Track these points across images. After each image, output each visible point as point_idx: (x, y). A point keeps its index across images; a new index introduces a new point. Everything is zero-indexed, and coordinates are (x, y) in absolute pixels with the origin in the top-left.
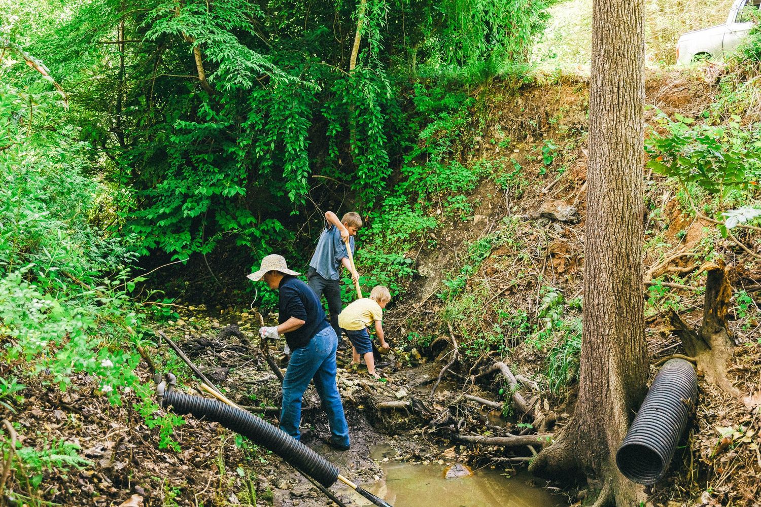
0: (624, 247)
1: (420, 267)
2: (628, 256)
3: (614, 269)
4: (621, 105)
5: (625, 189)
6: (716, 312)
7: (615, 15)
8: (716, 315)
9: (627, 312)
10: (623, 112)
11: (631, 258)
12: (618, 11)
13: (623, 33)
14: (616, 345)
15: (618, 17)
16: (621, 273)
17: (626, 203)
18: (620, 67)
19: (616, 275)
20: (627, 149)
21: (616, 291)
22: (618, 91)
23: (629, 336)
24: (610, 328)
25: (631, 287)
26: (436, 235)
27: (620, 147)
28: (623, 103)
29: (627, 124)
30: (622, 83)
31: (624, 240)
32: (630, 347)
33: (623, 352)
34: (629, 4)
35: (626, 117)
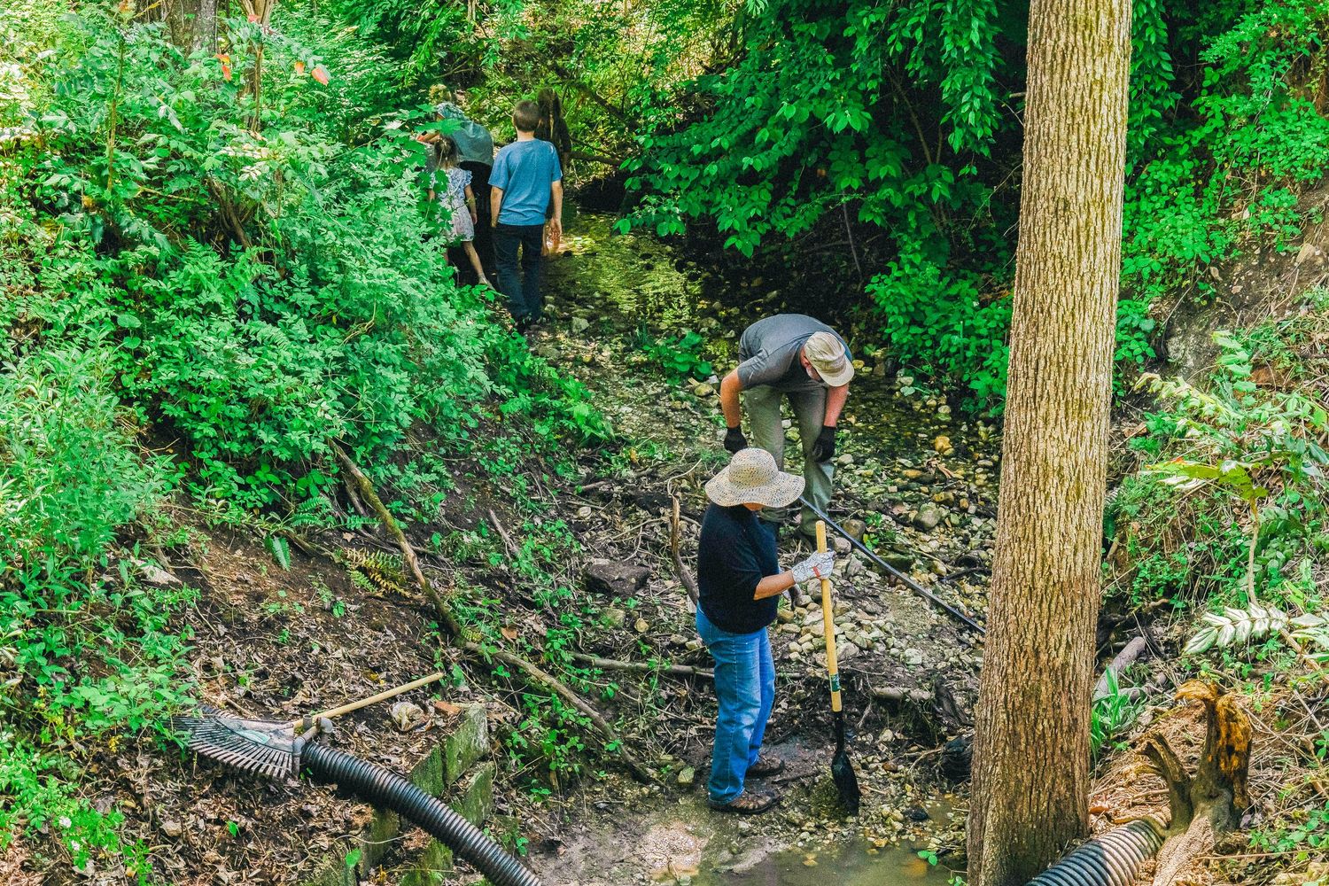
0: (1030, 637)
1: (1173, 340)
2: (1037, 653)
3: (1010, 671)
4: (1038, 399)
5: (1038, 541)
6: (1218, 764)
7: (1040, 240)
8: (1218, 767)
9: (1027, 743)
10: (1042, 412)
11: (1044, 657)
12: (1045, 233)
13: (1051, 275)
14: (1000, 795)
15: (1043, 245)
16: (1021, 680)
17: (1039, 565)
18: (1041, 334)
19: (1012, 681)
20: (1046, 476)
21: (1010, 706)
22: (1036, 376)
23: (1027, 781)
24: (995, 765)
25: (1039, 703)
26: (1220, 271)
27: (1033, 470)
28: (1042, 397)
29: (1048, 434)
30: (1042, 362)
31: (1032, 626)
32: (1027, 799)
33: (1011, 806)
34: (1067, 224)
35: (1046, 422)
